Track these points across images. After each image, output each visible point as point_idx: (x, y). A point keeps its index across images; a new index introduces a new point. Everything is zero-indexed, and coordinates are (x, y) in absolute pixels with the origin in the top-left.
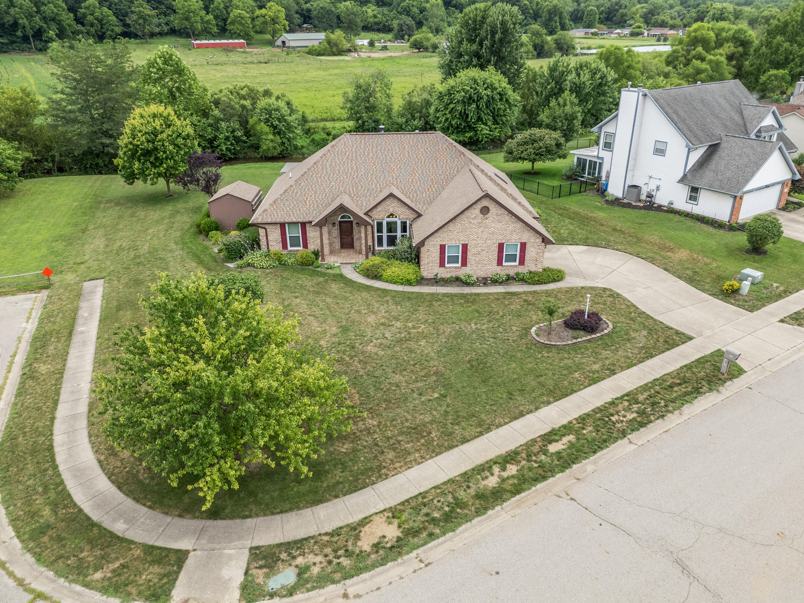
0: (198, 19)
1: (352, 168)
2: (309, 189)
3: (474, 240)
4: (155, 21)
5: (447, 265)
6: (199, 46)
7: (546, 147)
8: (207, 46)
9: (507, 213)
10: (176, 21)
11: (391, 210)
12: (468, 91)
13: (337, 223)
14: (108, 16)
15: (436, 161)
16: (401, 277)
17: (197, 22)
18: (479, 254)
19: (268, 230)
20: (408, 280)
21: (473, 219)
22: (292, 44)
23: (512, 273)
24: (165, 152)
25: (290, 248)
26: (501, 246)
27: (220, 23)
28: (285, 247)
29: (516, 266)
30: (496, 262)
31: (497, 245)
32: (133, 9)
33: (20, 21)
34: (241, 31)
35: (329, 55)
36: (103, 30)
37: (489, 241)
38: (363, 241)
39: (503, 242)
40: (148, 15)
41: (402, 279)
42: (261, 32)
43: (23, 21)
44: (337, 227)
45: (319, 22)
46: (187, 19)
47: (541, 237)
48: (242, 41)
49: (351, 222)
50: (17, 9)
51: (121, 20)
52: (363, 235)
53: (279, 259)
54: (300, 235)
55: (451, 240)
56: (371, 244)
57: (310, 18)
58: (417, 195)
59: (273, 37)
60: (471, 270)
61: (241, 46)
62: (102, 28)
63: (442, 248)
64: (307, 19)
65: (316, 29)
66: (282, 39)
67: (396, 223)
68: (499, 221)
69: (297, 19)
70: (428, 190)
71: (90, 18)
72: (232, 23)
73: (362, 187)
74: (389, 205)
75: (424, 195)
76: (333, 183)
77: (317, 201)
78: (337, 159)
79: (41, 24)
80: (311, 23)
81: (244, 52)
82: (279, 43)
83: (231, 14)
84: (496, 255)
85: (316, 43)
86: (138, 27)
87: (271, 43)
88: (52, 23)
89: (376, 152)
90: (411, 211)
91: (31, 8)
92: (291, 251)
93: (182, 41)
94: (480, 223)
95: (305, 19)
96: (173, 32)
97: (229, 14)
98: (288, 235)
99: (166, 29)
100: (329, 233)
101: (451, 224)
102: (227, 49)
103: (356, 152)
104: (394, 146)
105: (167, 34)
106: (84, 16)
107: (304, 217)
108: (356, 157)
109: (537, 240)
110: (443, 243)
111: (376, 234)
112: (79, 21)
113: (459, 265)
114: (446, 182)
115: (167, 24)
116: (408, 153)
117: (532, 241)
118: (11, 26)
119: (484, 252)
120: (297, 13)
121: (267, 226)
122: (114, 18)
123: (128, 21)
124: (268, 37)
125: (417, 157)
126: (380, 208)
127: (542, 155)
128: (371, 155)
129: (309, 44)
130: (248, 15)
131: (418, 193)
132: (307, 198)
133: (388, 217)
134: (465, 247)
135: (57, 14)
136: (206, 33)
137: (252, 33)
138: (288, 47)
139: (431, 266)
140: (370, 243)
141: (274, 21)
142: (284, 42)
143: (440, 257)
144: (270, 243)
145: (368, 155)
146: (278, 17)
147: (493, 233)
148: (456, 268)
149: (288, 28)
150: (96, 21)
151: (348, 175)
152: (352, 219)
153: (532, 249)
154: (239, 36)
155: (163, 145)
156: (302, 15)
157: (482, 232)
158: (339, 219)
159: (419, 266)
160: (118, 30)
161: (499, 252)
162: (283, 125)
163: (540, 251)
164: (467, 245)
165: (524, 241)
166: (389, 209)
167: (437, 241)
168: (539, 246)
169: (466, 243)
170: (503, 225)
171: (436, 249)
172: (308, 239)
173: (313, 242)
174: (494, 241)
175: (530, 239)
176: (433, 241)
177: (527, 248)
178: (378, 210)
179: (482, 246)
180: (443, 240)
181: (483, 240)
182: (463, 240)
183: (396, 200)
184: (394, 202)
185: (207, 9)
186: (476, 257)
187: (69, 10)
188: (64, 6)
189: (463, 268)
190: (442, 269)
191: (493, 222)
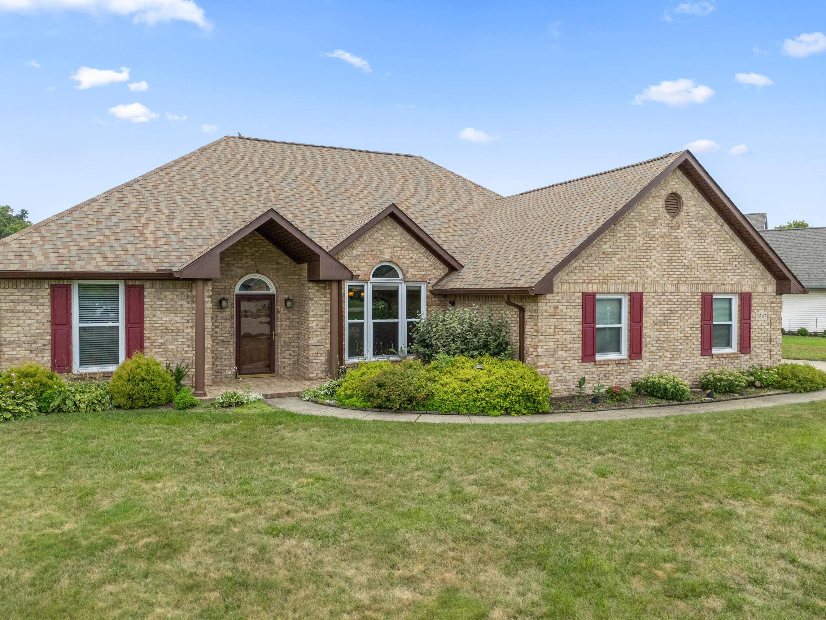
2: (148, 210)
3: (654, 282)
5: (600, 357)
9: (714, 214)
11: (387, 255)
13: (232, 301)
16: (502, 390)
18: (665, 323)
19: (5, 306)
21: (653, 224)
26: (707, 302)
28: (61, 363)
29: (734, 357)
30: (699, 344)
31: (698, 298)
37: (683, 288)
39: (710, 289)
41: (506, 396)
44: (230, 312)
47: (774, 282)
49: (271, 298)
54: (122, 325)
55: (606, 280)
60: (650, 366)
63: (589, 304)
67: (396, 290)
68: (702, 236)
77: (177, 234)
84: (699, 326)
90: (433, 258)
92: (83, 376)
94: (666, 235)
98: (76, 325)
101: (607, 237)
109: (769, 289)
110: (590, 289)
111: (347, 321)
113: (624, 355)
116: (376, 175)
117: (760, 289)
119: (675, 319)
126: (358, 249)
132: (145, 226)
134: (636, 303)
139: (562, 359)
143: (584, 332)
144: (7, 352)
147: (690, 267)
148: (619, 363)
152: (273, 290)
153: (762, 312)
157: (670, 261)
158: (237, 291)
161: (704, 319)
163: (773, 316)
164: (641, 295)
165: (746, 289)
166: (382, 253)
167: (575, 283)
168: (771, 303)
169: (639, 290)
170: (708, 243)
171: (574, 307)
172: (147, 334)
173: (164, 344)
174: (694, 287)
175: (757, 285)
176: (567, 282)
177: (753, 308)
178: (355, 252)
179: (670, 300)
180: (590, 282)
181: (672, 284)
182: (632, 282)
183: (400, 229)
184: (393, 236)
186: (660, 331)
189: (634, 363)
190: (588, 367)
191: (689, 235)
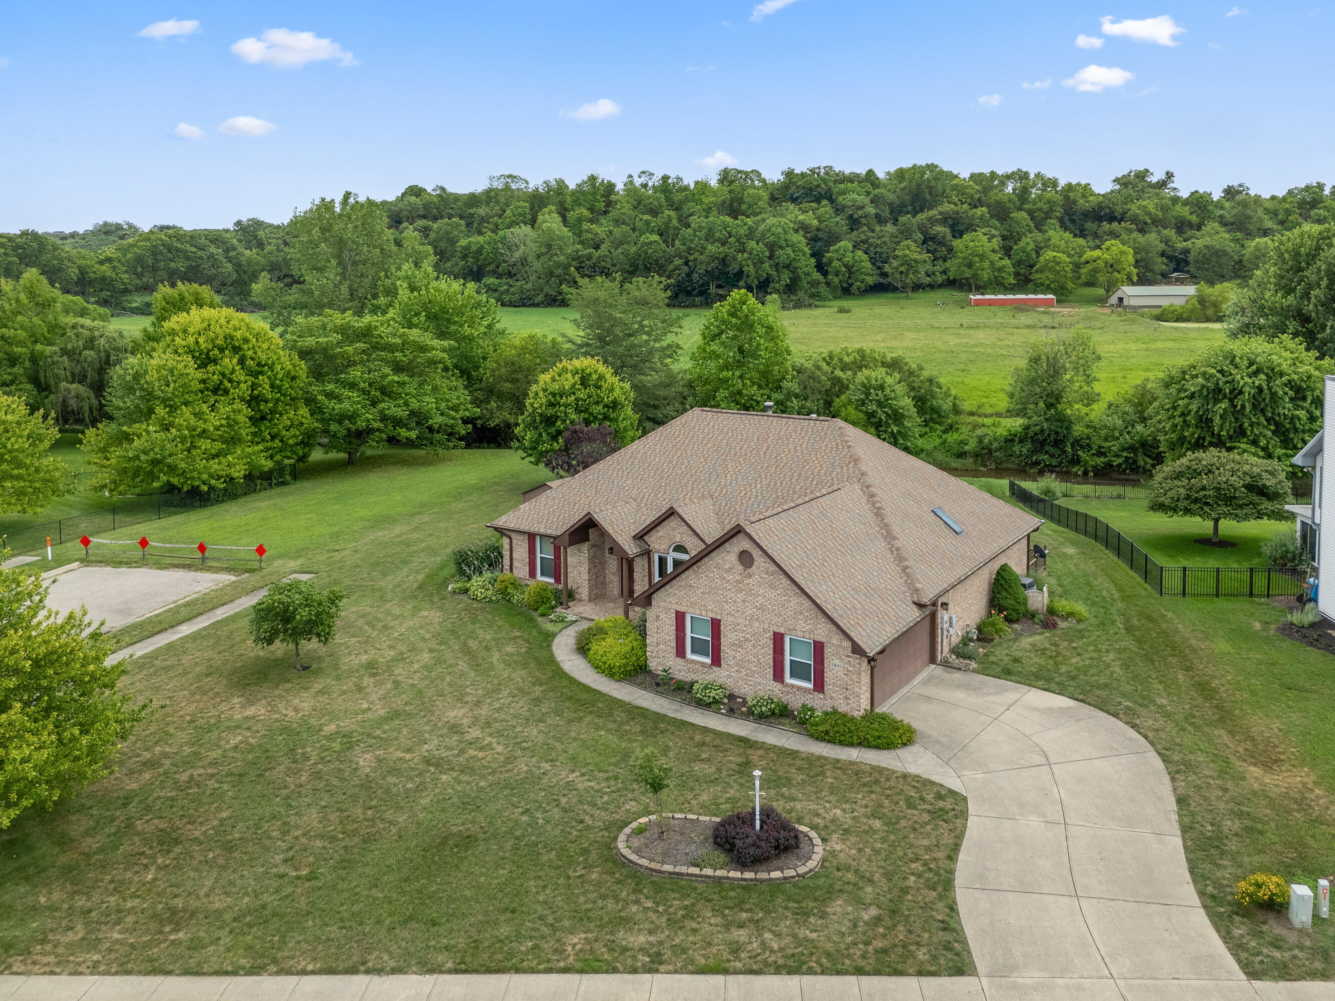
0: (986, 264)
3: (729, 614)
4: (929, 267)
5: (689, 655)
6: (978, 303)
8: (991, 303)
9: (780, 571)
10: (953, 267)
11: (678, 539)
14: (862, 261)
17: (983, 269)
18: (741, 646)
19: (514, 542)
21: (729, 571)
22: (1134, 302)
23: (795, 702)
25: (538, 577)
26: (778, 639)
27: (1022, 271)
28: (531, 572)
29: (808, 691)
30: (772, 671)
31: (771, 634)
32: (897, 252)
33: (745, 269)
34: (1052, 282)
35: (1198, 321)
36: (850, 281)
37: (756, 624)
39: (782, 631)
40: (915, 261)
42: (1089, 284)
43: (750, 269)
45: (1198, 268)
46: (970, 265)
47: (847, 639)
48: (1051, 296)
50: (745, 255)
51: (879, 268)
53: (505, 591)
54: (553, 558)
55: (693, 604)
57: (1187, 263)
59: (1108, 291)
60: (728, 676)
61: (1049, 303)
62: (849, 277)
63: (680, 617)
64: (1182, 265)
65: (1194, 279)
66: (1119, 294)
68: (772, 586)
69: (1160, 264)
71: (836, 264)
72: (1041, 271)
74: (672, 529)
78: (659, 445)
79: (770, 272)
80: (1188, 272)
81: (1044, 313)
82: (1114, 300)
83: (1042, 259)
84: (771, 657)
85: (1179, 302)
86: (898, 276)
87: (1101, 301)
88: (785, 271)
90: (703, 544)
91: (762, 252)
93: (959, 295)
94: (738, 582)
95: (1178, 263)
96: (952, 284)
97: (1038, 255)
98: (539, 555)
99: (940, 279)
100: (599, 563)
101: (692, 575)
102: (1020, 307)
103: (692, 438)
105: (940, 286)
106: (830, 261)
107: (557, 529)
108: (688, 445)
109: (844, 646)
110: (681, 609)
111: (656, 578)
112: (821, 267)
113: (708, 660)
115: (944, 272)
117: (834, 644)
118: (735, 275)
119: (750, 645)
120: (1163, 254)
121: (512, 535)
122: (869, 265)
123: (887, 268)
124: (1101, 291)
126: (661, 532)
129: (1165, 303)
130: (1068, 260)
133: (676, 550)
134: (716, 625)
135: (794, 259)
136: (999, 285)
137: (1070, 285)
138: (1125, 307)
139: (662, 651)
141: (1112, 267)
142: (1121, 300)
143: (677, 637)
144: (515, 563)
146: (1119, 261)
147: (762, 608)
148: (704, 665)
149: (1135, 278)
150: (843, 269)
153: (837, 662)
154: (1047, 289)
156: (1171, 258)
157: (744, 601)
159: (646, 646)
160: (870, 280)
161: (775, 652)
163: (850, 669)
164: (719, 621)
165: (820, 639)
166: (675, 537)
167: (669, 602)
168: (847, 657)
169: (718, 617)
170: (778, 595)
171: (670, 618)
172: (562, 566)
174: (766, 626)
175: (829, 638)
176: (665, 601)
177: (826, 656)
178: (658, 534)
179: (744, 631)
180: (682, 604)
181: (746, 619)
182: (712, 611)
184: (677, 525)
185: (1007, 251)
186: (736, 651)
187: (812, 255)
188: (807, 250)
189: (715, 668)
190: (680, 661)
191: (760, 584)
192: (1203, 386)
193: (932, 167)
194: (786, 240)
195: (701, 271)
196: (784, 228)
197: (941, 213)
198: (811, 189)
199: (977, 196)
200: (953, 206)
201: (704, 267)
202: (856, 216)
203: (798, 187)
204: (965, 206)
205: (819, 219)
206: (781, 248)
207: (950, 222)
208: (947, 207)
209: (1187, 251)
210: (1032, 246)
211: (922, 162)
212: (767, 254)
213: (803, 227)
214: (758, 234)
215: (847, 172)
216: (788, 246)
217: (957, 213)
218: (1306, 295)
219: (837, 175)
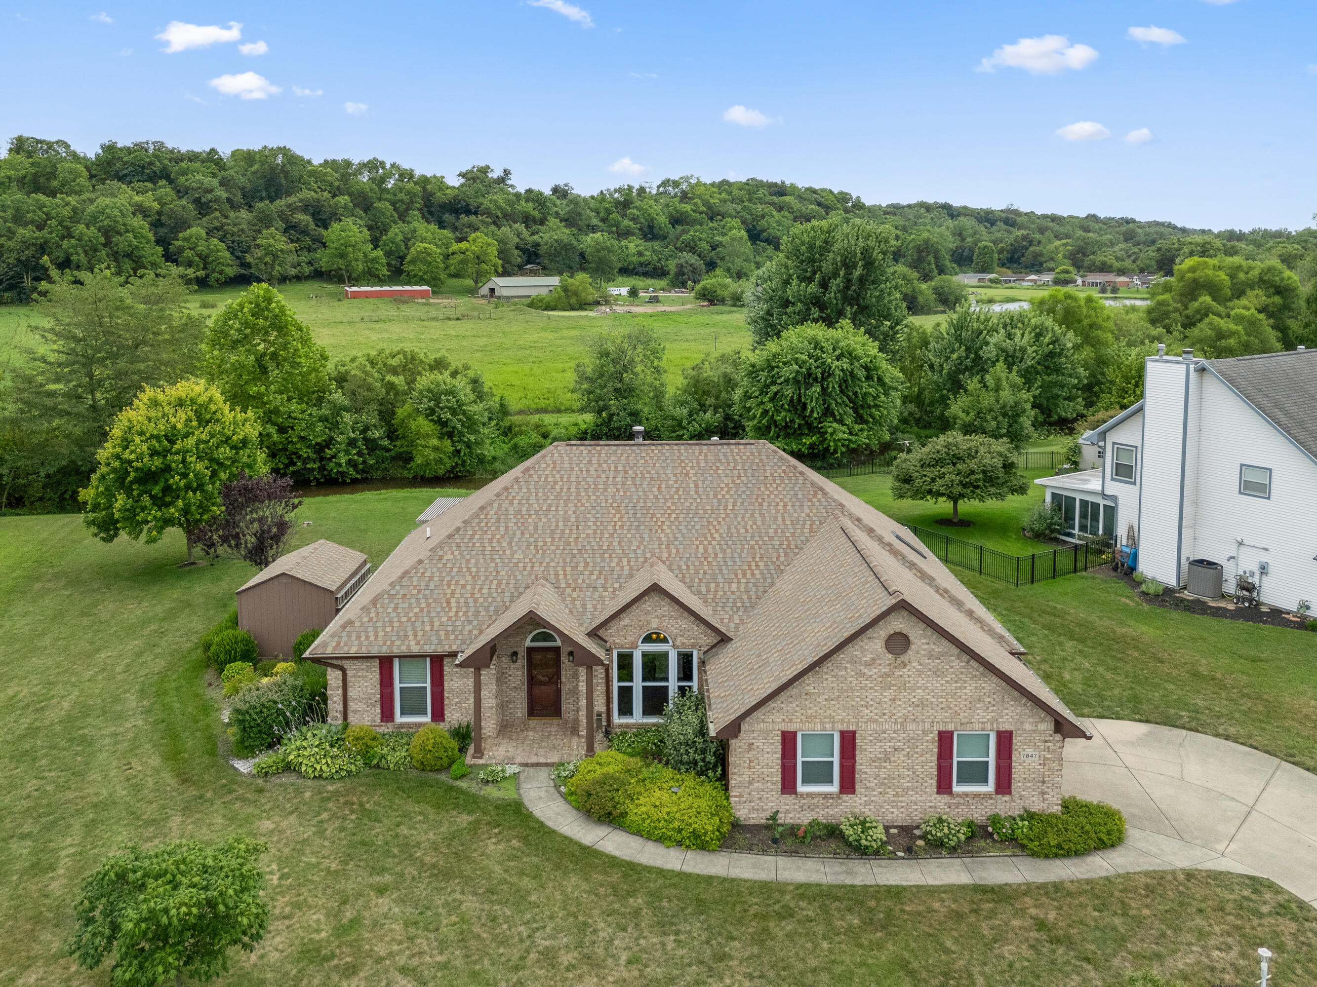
0: (361, 255)
1: (567, 520)
2: (460, 570)
3: (870, 720)
4: (293, 258)
5: (801, 788)
6: (355, 295)
7: (984, 472)
8: (367, 295)
9: (957, 652)
10: (324, 259)
11: (654, 625)
12: (804, 362)
13: (522, 653)
14: (218, 251)
15: (761, 505)
16: (676, 824)
17: (357, 260)
18: (887, 759)
19: (350, 673)
20: (695, 835)
21: (869, 665)
22: (505, 292)
23: (979, 814)
24: (185, 476)
25: (399, 719)
26: (945, 740)
27: (393, 263)
28: (387, 714)
29: (986, 796)
30: (934, 782)
31: (934, 736)
32: (259, 241)
33: (74, 258)
34: (425, 273)
35: (564, 309)
36: (207, 272)
37: (913, 726)
38: (583, 703)
39: (951, 727)
40: (282, 251)
41: (680, 830)
42: (456, 276)
44: (522, 662)
45: (551, 261)
46: (342, 256)
47: (1050, 719)
48: (426, 288)
49: (557, 650)
50: (73, 241)
51: (238, 258)
52: (582, 686)
53: (366, 754)
54: (428, 685)
55: (810, 719)
56: (603, 709)
57: (537, 255)
58: (717, 586)
59: (476, 282)
60: (867, 804)
61: (423, 294)
62: (205, 268)
63: (788, 740)
64: (533, 257)
65: (546, 271)
66: (490, 285)
67: (666, 655)
68: (937, 673)
69: (517, 257)
70: (744, 575)
71: (188, 253)
72: (413, 262)
73: (587, 564)
74: (647, 613)
75: (734, 586)
76: (519, 555)
77: (476, 600)
78: (533, 500)
80: (539, 264)
81: (426, 304)
82: (485, 290)
83: (412, 250)
84: (934, 764)
85: (544, 292)
86: (263, 267)
87: (472, 292)
88: (126, 260)
89: (624, 483)
90: (703, 627)
91: (96, 238)
92: (402, 725)
93: (331, 288)
94: (886, 675)
95: (530, 256)
96: (319, 275)
97: (408, 248)
98: (397, 685)
99: (307, 270)
100: (501, 679)
101: (809, 679)
102: (399, 299)
103: (578, 483)
104: (665, 471)
105: (308, 278)
106: (181, 250)
107: (440, 642)
108: (578, 493)
109: (1042, 727)
110: (790, 727)
111: (616, 684)
112: (171, 257)
113: (834, 788)
114: (786, 554)
115: (310, 263)
116: (696, 485)
117: (1027, 727)
119: (901, 756)
120: (517, 248)
121: (347, 664)
122: (227, 254)
123: (249, 258)
124: (469, 282)
125: (715, 496)
126: (626, 620)
127: (977, 487)
128: (611, 490)
129: (533, 293)
130: (439, 251)
131: (721, 580)
132: (453, 593)
133: (648, 639)
134: (849, 741)
135: (137, 247)
136: (371, 276)
137: (443, 276)
138: (499, 298)
139: (759, 791)
140: (600, 706)
141: (479, 259)
142: (492, 290)
143: (784, 767)
144: (352, 706)
145: (605, 490)
146: (486, 253)
147: (922, 704)
148: (826, 796)
149: (500, 270)
150: (197, 259)
151: (557, 536)
152: (559, 643)
153: (1030, 751)
154: (421, 281)
155: (184, 461)
156: (524, 251)
157: (894, 700)
158: (528, 643)
159: (726, 789)
160: (231, 272)
161: (940, 757)
162: (460, 420)
163: (1049, 756)
164: (854, 733)
165: (1007, 727)
166: (649, 623)
167: (773, 722)
168: (1046, 741)
169: (852, 728)
170: (947, 682)
171: (772, 744)
172: (446, 695)
173: (459, 702)
174: (927, 726)
175: (1022, 723)
176: (763, 721)
177: (1014, 747)
178: (622, 623)
179: (893, 738)
180: (791, 721)
181: (896, 722)
182: (842, 721)
183: (667, 600)
184: (660, 606)
185: (375, 243)
186: (879, 768)
187: (158, 242)
188: (151, 236)
189: (845, 797)
190: (789, 799)
191: (920, 673)
192: (797, 372)
193: (284, 151)
194: (124, 225)
195: (11, 261)
196: (121, 211)
197: (301, 201)
198: (143, 167)
199: (337, 184)
200: (313, 193)
201: (15, 255)
202: (203, 200)
203: (125, 163)
204: (326, 194)
205: (159, 200)
206: (119, 233)
207: (311, 210)
208: (307, 194)
209: (537, 245)
210: (400, 237)
211: (273, 144)
212: (102, 240)
213: (141, 210)
214: (87, 215)
215: (184, 149)
216: (127, 231)
217: (318, 201)
218: (824, 285)
219: (172, 152)
